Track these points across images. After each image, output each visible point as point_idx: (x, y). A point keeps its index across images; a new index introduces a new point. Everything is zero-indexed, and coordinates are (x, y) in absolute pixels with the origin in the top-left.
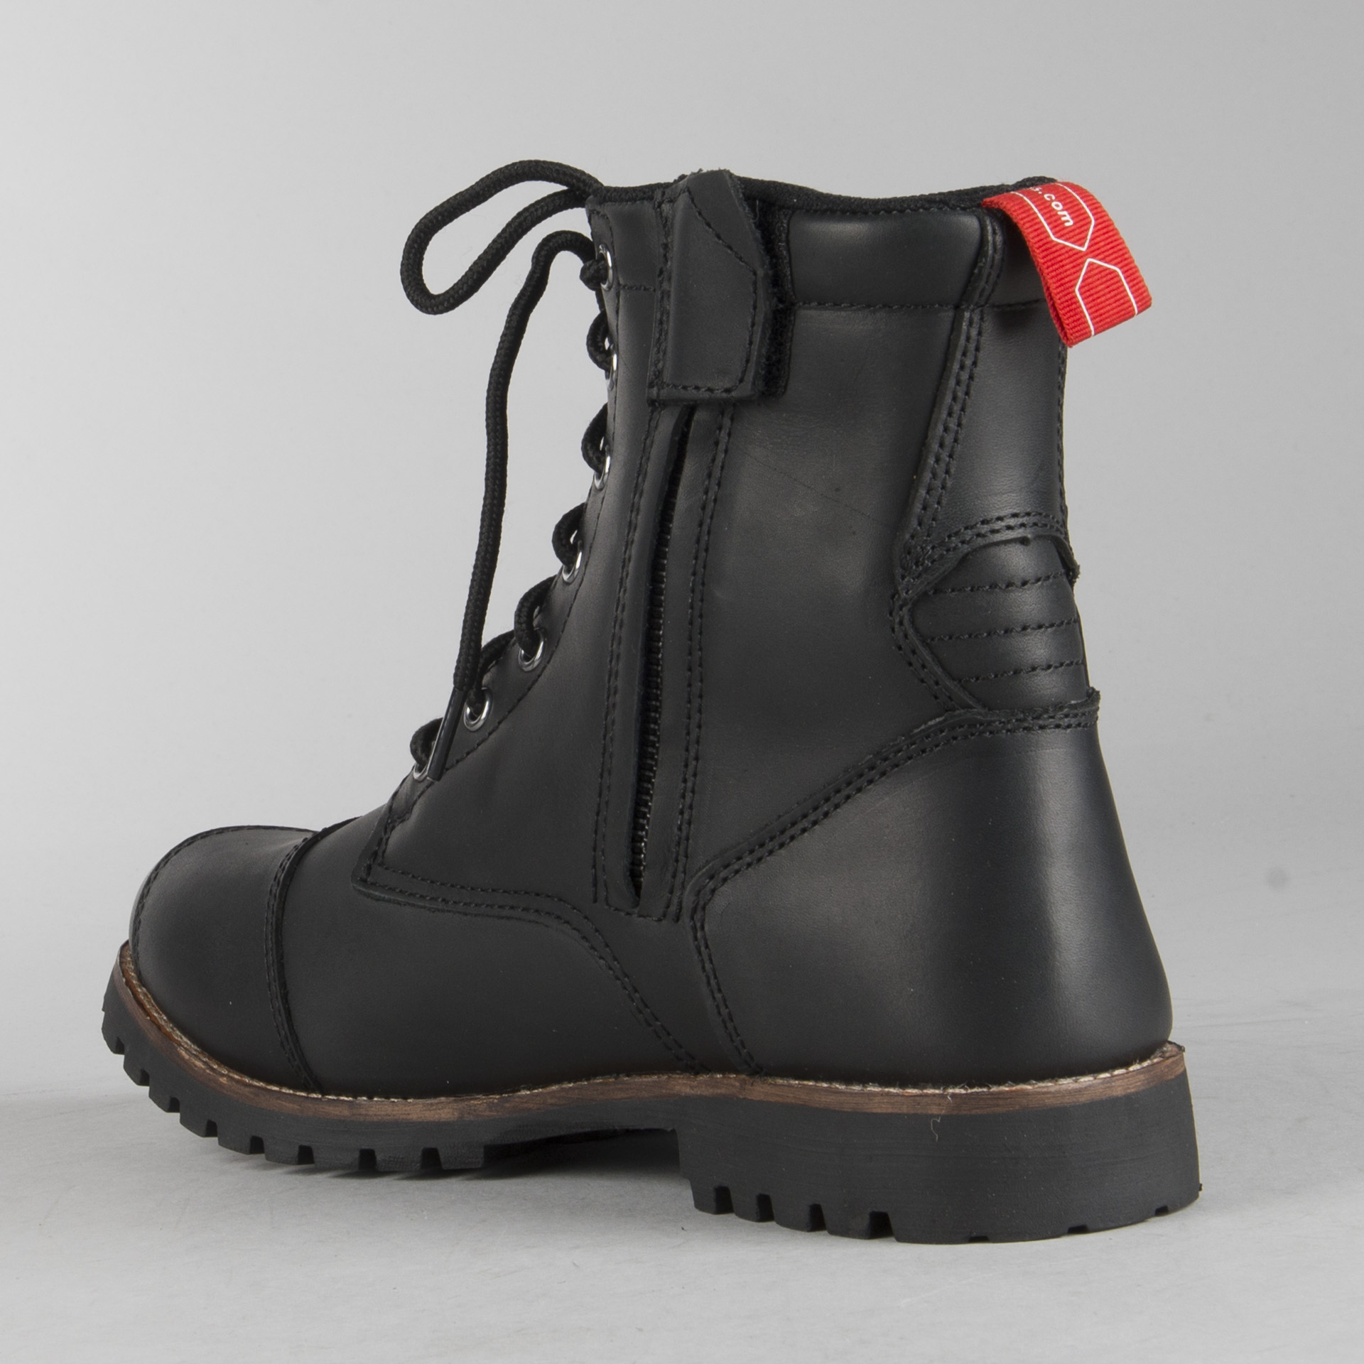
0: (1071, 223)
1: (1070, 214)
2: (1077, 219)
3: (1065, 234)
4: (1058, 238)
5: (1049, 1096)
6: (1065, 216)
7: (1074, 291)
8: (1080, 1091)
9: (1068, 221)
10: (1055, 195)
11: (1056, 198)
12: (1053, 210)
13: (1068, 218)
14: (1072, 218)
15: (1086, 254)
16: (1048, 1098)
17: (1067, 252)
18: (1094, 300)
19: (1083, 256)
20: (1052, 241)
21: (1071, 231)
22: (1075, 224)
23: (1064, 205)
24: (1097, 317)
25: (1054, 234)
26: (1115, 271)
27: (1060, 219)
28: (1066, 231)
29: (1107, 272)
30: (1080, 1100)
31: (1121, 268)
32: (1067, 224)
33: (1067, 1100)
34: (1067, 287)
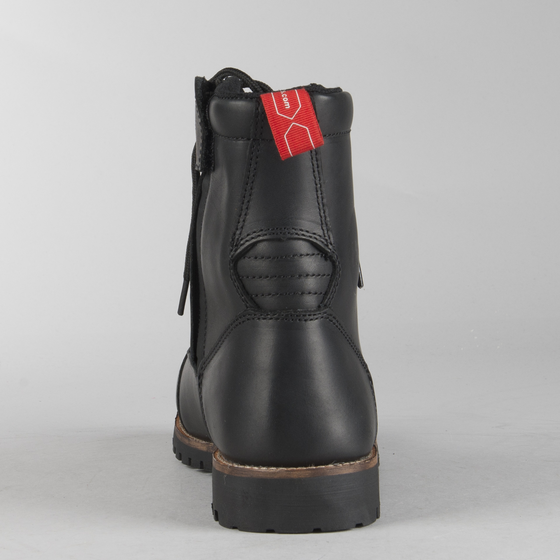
0: (289, 107)
1: (289, 103)
2: (291, 106)
3: (284, 112)
4: (280, 113)
5: (261, 473)
6: (287, 104)
7: (284, 136)
8: (274, 473)
9: (288, 106)
10: (287, 95)
11: (287, 96)
12: (283, 101)
13: (288, 105)
14: (290, 105)
15: (293, 121)
16: (261, 474)
17: (283, 120)
18: (293, 141)
19: (291, 121)
20: (277, 114)
21: (287, 111)
22: (290, 107)
23: (288, 99)
24: (293, 148)
25: (278, 112)
26: (305, 129)
27: (284, 105)
28: (285, 110)
29: (301, 129)
30: (275, 477)
31: (308, 128)
32: (286, 108)
33: (268, 476)
34: (281, 135)
